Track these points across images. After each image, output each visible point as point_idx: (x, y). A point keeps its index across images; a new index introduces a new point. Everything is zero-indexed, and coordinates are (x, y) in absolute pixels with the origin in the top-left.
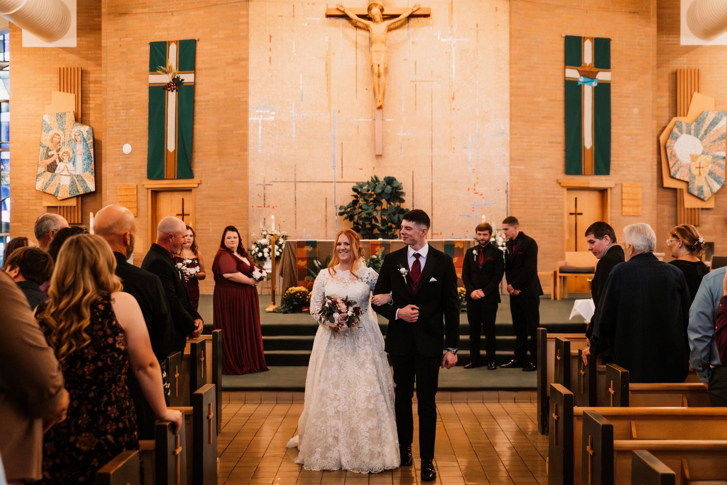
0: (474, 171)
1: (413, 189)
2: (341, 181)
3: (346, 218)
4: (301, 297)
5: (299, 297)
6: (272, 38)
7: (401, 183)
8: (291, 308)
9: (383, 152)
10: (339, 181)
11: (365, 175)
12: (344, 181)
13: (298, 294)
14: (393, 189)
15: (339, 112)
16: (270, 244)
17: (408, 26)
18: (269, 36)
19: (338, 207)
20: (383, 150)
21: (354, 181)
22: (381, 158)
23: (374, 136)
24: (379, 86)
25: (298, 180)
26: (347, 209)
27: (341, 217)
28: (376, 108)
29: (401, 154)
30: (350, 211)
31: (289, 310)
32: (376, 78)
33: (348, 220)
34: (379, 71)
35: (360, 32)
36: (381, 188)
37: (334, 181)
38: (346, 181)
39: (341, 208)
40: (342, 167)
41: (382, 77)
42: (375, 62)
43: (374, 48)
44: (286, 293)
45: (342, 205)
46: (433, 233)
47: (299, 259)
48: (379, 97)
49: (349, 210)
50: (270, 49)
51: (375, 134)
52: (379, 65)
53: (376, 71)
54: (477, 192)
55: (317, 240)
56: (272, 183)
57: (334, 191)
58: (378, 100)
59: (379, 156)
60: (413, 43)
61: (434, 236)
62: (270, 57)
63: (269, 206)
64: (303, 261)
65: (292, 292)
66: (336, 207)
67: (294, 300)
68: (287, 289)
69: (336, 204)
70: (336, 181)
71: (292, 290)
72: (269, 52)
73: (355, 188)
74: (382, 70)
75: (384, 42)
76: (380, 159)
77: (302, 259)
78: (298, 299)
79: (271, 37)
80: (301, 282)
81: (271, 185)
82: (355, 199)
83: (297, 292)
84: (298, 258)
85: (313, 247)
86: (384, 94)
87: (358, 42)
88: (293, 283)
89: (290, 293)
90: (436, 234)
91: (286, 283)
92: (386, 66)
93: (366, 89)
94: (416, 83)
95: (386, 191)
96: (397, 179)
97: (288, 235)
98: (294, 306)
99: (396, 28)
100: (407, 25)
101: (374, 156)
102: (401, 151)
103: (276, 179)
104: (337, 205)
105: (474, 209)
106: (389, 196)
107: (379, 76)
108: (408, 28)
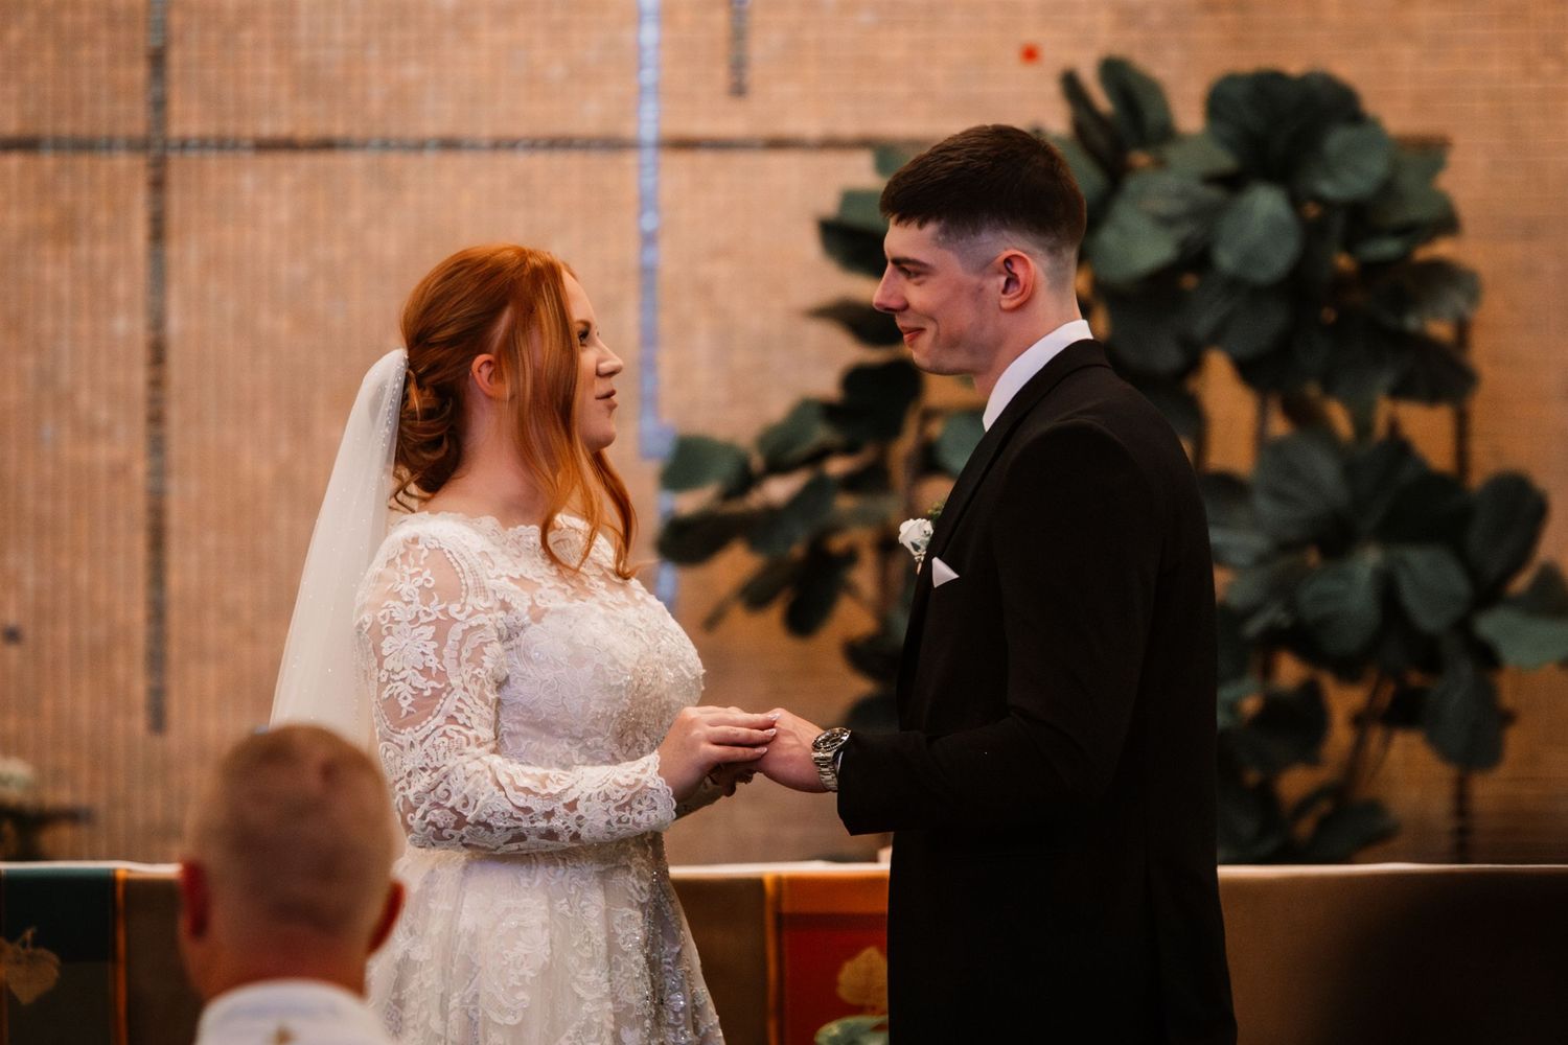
3: (755, 596)
7: (1430, 152)
14: (1313, 234)
26: (765, 476)
30: (797, 502)
33: (774, 615)
36: (1166, 221)
49: (779, 490)
82: (850, 352)
95: (1226, 259)
96: (1372, 104)
106: (1274, 320)
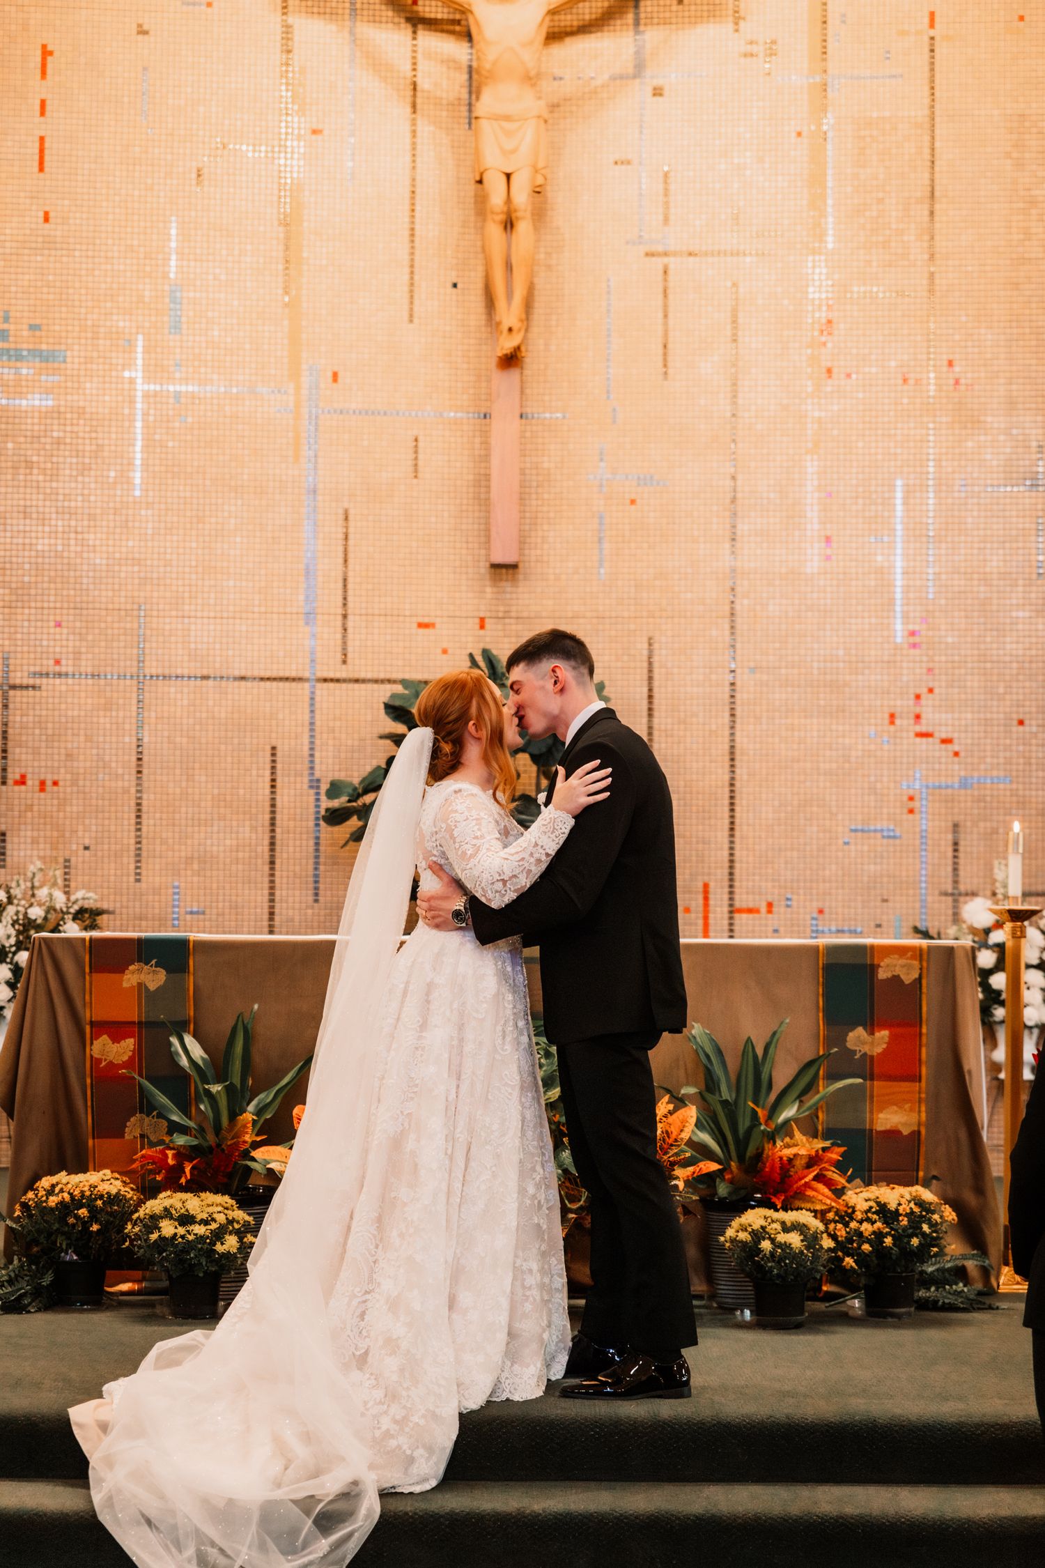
0: (917, 639)
1: (650, 715)
2: (338, 675)
4: (95, 1227)
5: (86, 1224)
6: (49, 59)
8: (47, 1280)
9: (521, 555)
10: (331, 675)
11: (445, 652)
12: (352, 675)
13: (83, 1212)
15: (335, 376)
16: (20, 946)
17: (637, 23)
18: (39, 53)
19: (324, 787)
20: (522, 542)
21: (394, 676)
22: (514, 580)
23: (483, 481)
24: (509, 267)
25: (151, 668)
26: (359, 796)
27: (336, 829)
28: (493, 362)
29: (601, 561)
31: (37, 1292)
32: (495, 231)
34: (509, 199)
35: (430, 41)
37: (307, 675)
38: (362, 675)
39: (335, 789)
40: (345, 616)
41: (524, 228)
42: (494, 161)
43: (487, 103)
44: (25, 1206)
45: (341, 776)
46: (737, 904)
47: (101, 1027)
48: (509, 314)
50: (43, 104)
51: (488, 477)
52: (508, 176)
53: (497, 198)
54: (930, 729)
55: (195, 936)
56: (38, 681)
57: (307, 717)
58: (505, 327)
59: (504, 570)
60: (658, 92)
61: (741, 919)
62: (42, 139)
63: (22, 781)
64: (116, 1039)
65: (53, 1201)
66: (315, 784)
67: (61, 1241)
68: (31, 1186)
69: (317, 774)
70: (320, 674)
71: (50, 1192)
72: (38, 119)
73: (397, 703)
74: (521, 197)
75: (531, 79)
76: (507, 586)
77: (117, 1030)
78: (81, 1239)
79: (46, 53)
80: (108, 1146)
81: (34, 687)
83: (76, 1203)
84: (92, 1023)
85: (169, 971)
86: (528, 305)
87: (424, 84)
88: (69, 1152)
89: (38, 1204)
90: (750, 911)
91: (33, 1149)
92: (540, 180)
93: (455, 285)
94: (666, 260)
97: (105, 906)
98: (63, 1271)
99: (584, 29)
100: (630, 17)
101: (484, 568)
102: (601, 550)
103: (57, 662)
104: (318, 781)
105: (916, 804)
107: (509, 225)
108: (637, 32)
